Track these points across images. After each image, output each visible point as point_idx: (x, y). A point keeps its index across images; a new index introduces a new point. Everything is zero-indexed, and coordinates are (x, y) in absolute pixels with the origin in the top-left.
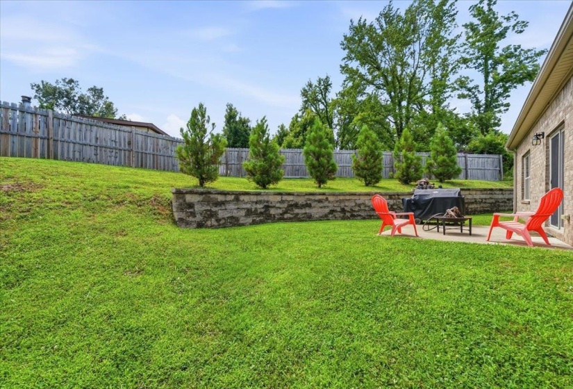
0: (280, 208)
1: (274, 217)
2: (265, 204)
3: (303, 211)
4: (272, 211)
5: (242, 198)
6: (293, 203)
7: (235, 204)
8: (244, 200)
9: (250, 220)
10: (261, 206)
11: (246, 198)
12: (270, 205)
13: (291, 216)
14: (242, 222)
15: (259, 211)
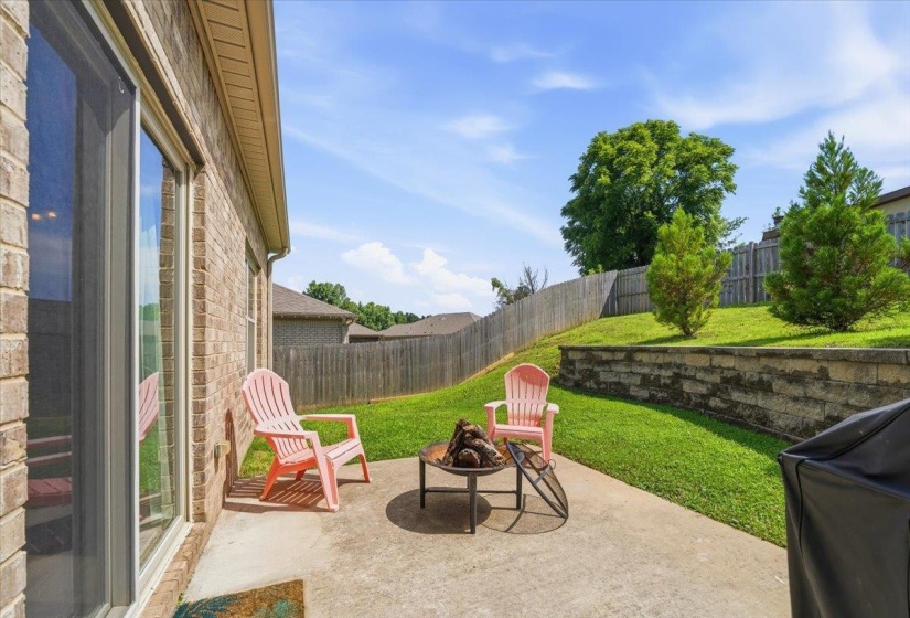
0: (702, 382)
1: (690, 399)
2: (676, 370)
3: (750, 399)
4: (687, 387)
5: (639, 356)
6: (730, 374)
7: (627, 366)
8: (641, 361)
9: (644, 394)
10: (669, 373)
11: (644, 357)
12: (683, 372)
13: (723, 406)
14: (633, 394)
15: (662, 381)
